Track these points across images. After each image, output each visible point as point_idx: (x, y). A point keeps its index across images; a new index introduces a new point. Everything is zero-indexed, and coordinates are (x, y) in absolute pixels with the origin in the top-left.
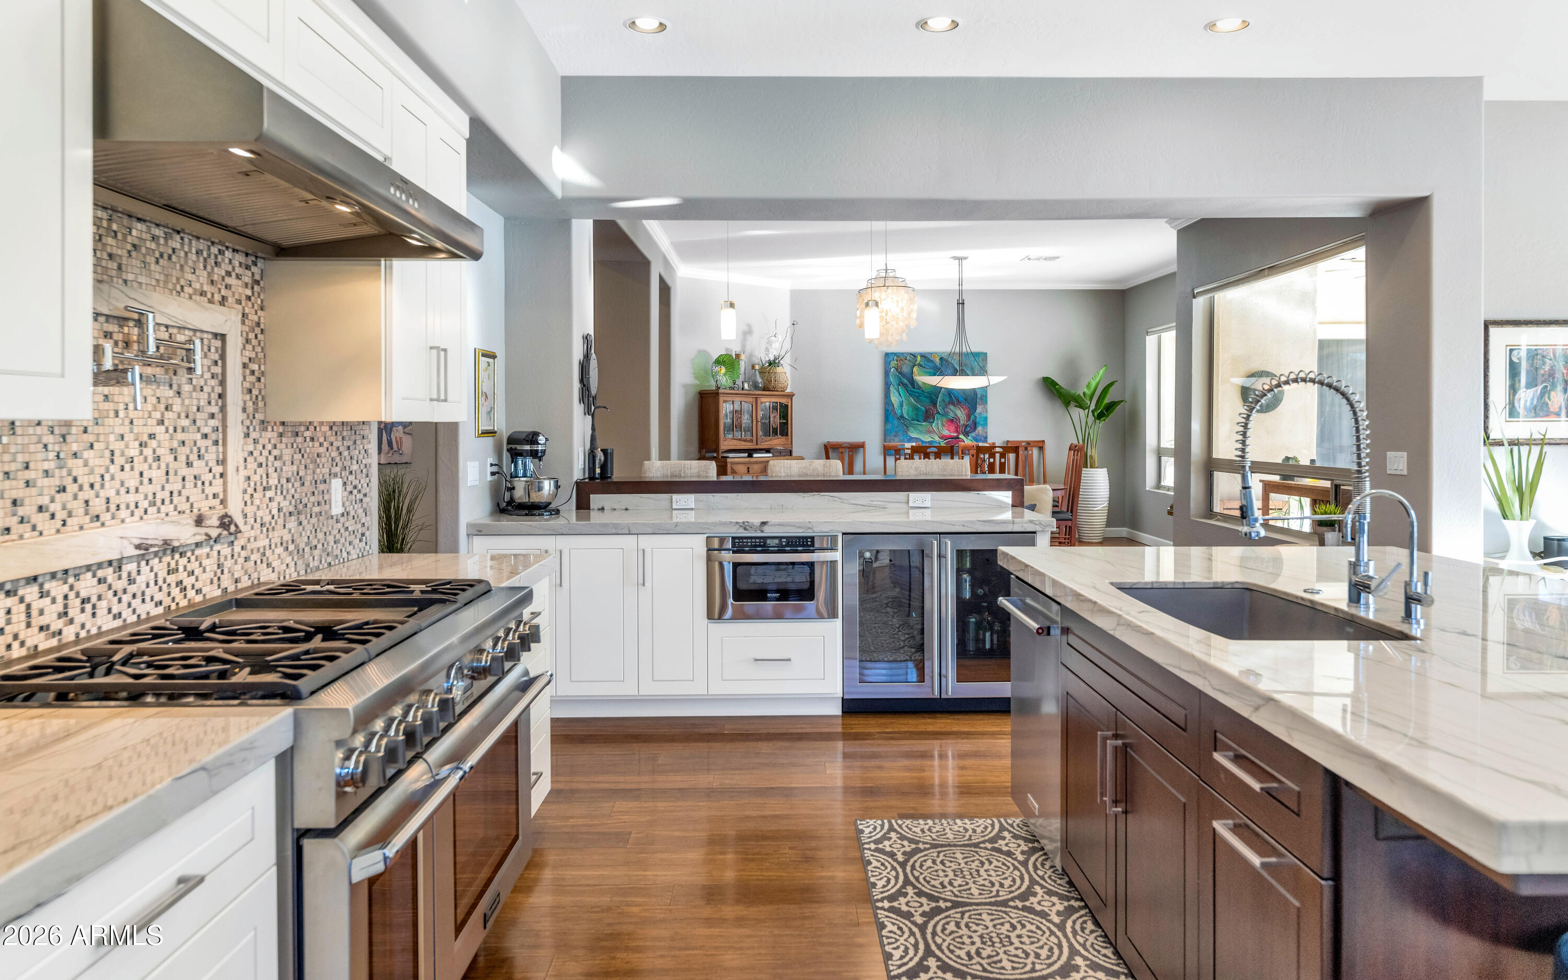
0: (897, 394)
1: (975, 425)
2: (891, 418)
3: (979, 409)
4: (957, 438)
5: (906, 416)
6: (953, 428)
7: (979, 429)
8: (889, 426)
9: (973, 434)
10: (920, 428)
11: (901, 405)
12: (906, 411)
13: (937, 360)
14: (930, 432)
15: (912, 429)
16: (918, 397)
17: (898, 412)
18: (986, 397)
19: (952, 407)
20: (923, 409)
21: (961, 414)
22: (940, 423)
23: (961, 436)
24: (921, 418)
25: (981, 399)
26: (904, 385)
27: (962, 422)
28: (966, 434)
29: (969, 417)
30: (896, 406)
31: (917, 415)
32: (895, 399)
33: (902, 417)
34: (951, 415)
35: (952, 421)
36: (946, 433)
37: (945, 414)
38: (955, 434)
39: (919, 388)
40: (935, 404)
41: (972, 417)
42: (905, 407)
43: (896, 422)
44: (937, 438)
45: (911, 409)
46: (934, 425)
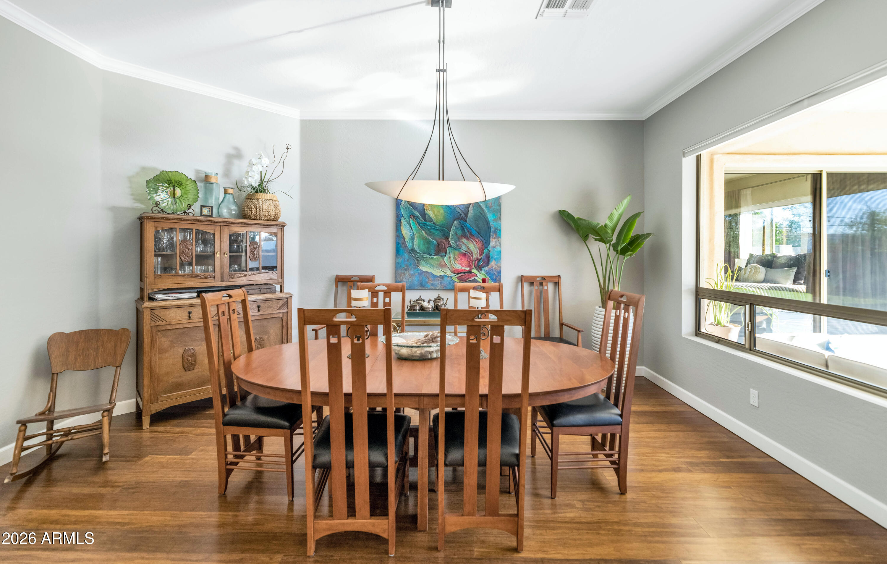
0: (408, 226)
1: (488, 260)
2: (401, 251)
3: (493, 243)
4: (470, 272)
5: (417, 249)
6: (465, 262)
7: (493, 263)
8: (400, 260)
9: (486, 269)
10: (431, 261)
11: (413, 238)
12: (417, 245)
14: (441, 266)
15: (423, 263)
16: (429, 230)
17: (409, 245)
18: (500, 230)
19: (464, 240)
20: (435, 242)
21: (473, 247)
22: (452, 256)
23: (474, 271)
24: (433, 251)
25: (495, 232)
26: (416, 218)
27: (475, 256)
28: (479, 268)
29: (482, 251)
30: (406, 239)
31: (428, 248)
32: (406, 232)
33: (413, 250)
34: (464, 249)
35: (464, 255)
36: (458, 267)
37: (457, 248)
38: (468, 269)
39: (431, 220)
40: (447, 238)
41: (485, 251)
42: (416, 240)
43: (406, 255)
44: (449, 273)
45: (422, 242)
46: (445, 258)
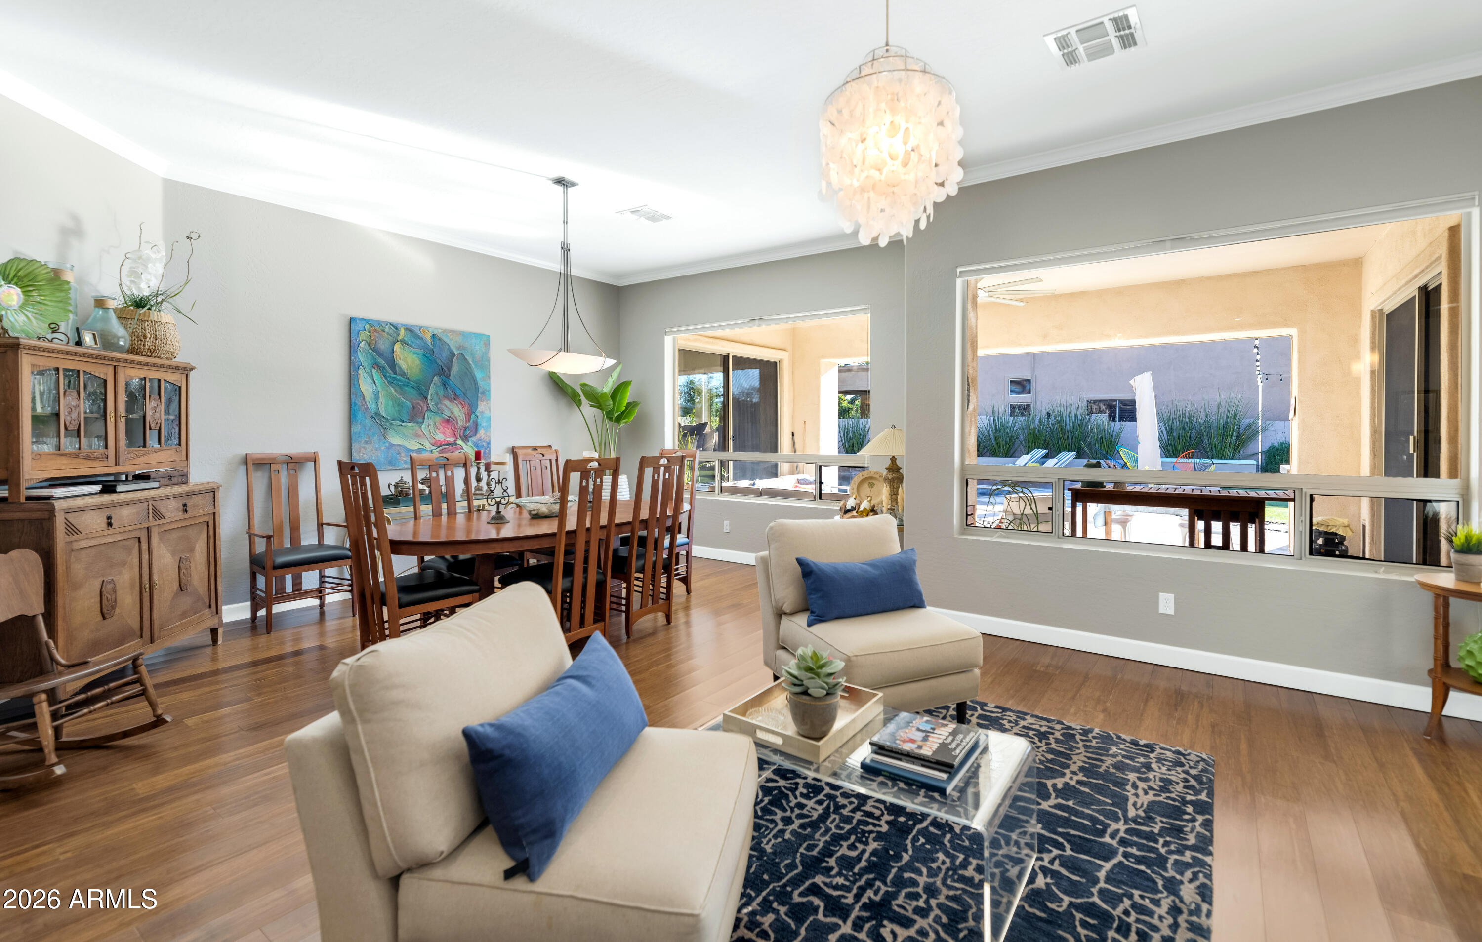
0: (369, 380)
1: (476, 427)
2: (360, 416)
3: (481, 407)
4: (454, 444)
5: (383, 413)
6: (448, 432)
7: (481, 432)
9: (474, 439)
10: (403, 430)
11: (377, 398)
12: (385, 407)
13: (428, 337)
14: (417, 436)
15: (391, 431)
16: (400, 387)
17: (372, 408)
18: (489, 391)
19: (447, 402)
20: (409, 404)
21: (458, 411)
22: (432, 423)
23: (459, 442)
24: (405, 417)
25: (483, 393)
26: (381, 368)
27: (460, 423)
28: (465, 439)
29: (469, 415)
30: (367, 399)
31: (399, 411)
32: (366, 386)
33: (377, 414)
34: (447, 413)
35: (447, 421)
36: (440, 437)
37: (439, 412)
38: (452, 439)
39: (403, 374)
40: (425, 398)
41: (473, 416)
42: (382, 400)
43: (368, 422)
44: (428, 445)
45: (390, 403)
46: (423, 426)
